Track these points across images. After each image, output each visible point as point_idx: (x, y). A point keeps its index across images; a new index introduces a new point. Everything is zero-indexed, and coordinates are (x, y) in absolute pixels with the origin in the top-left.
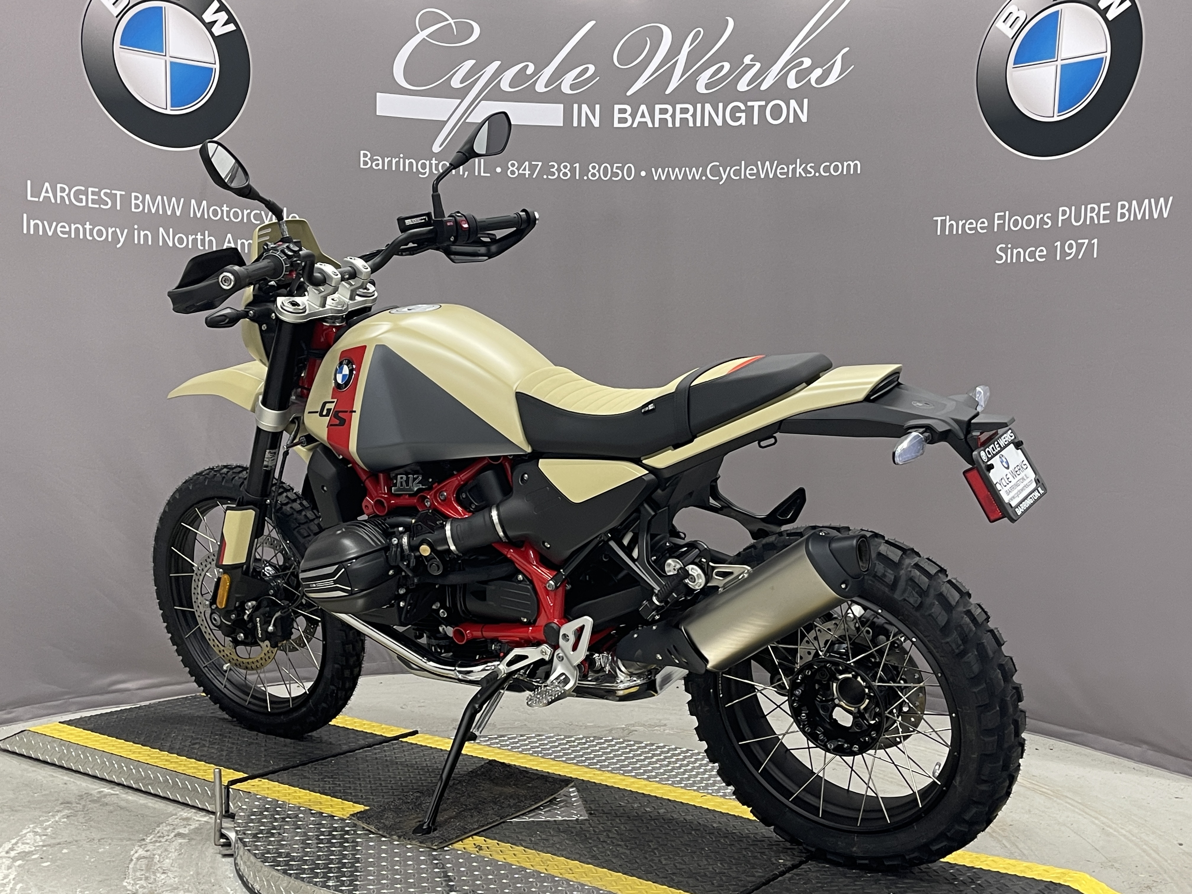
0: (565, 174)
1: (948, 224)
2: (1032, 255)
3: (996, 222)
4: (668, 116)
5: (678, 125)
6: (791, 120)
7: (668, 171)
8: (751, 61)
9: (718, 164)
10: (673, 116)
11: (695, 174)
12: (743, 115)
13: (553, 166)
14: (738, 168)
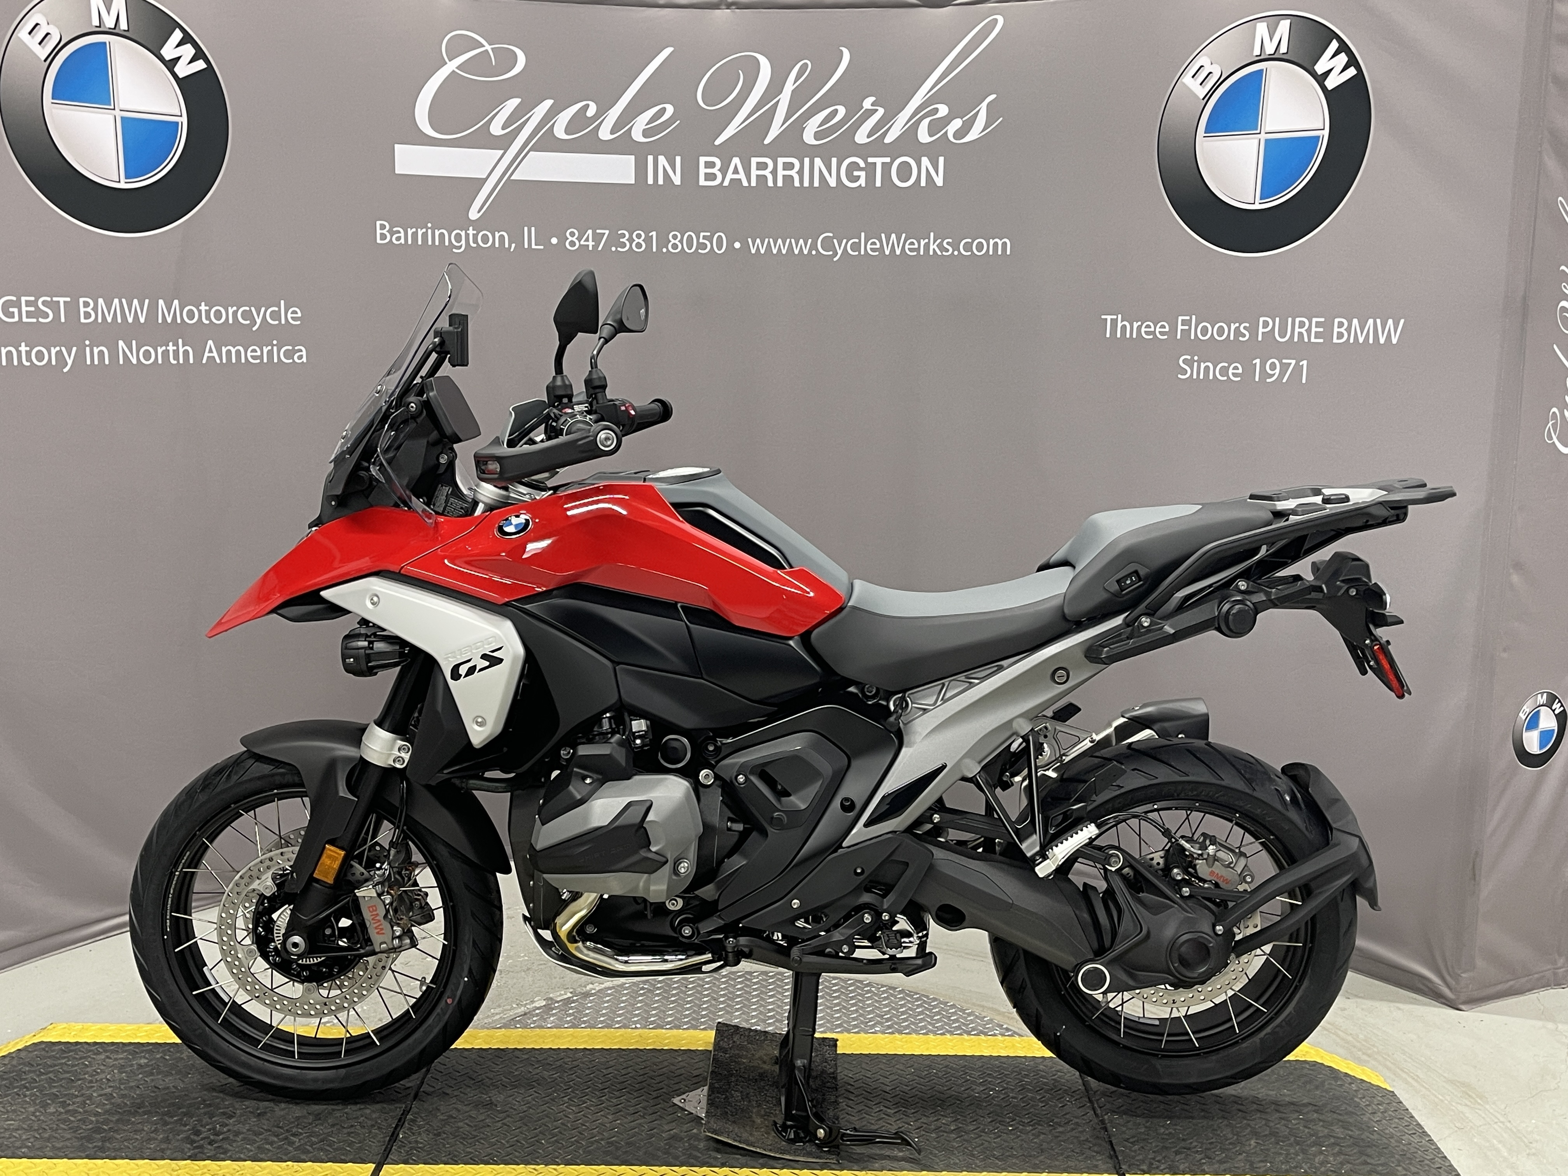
0: (639, 245)
1: (1120, 325)
2: (1224, 371)
3: (1180, 327)
4: (767, 173)
5: (780, 183)
6: (923, 183)
7: (769, 242)
8: (872, 105)
9: (831, 235)
10: (774, 172)
11: (802, 247)
12: (862, 174)
13: (623, 236)
14: (857, 240)
